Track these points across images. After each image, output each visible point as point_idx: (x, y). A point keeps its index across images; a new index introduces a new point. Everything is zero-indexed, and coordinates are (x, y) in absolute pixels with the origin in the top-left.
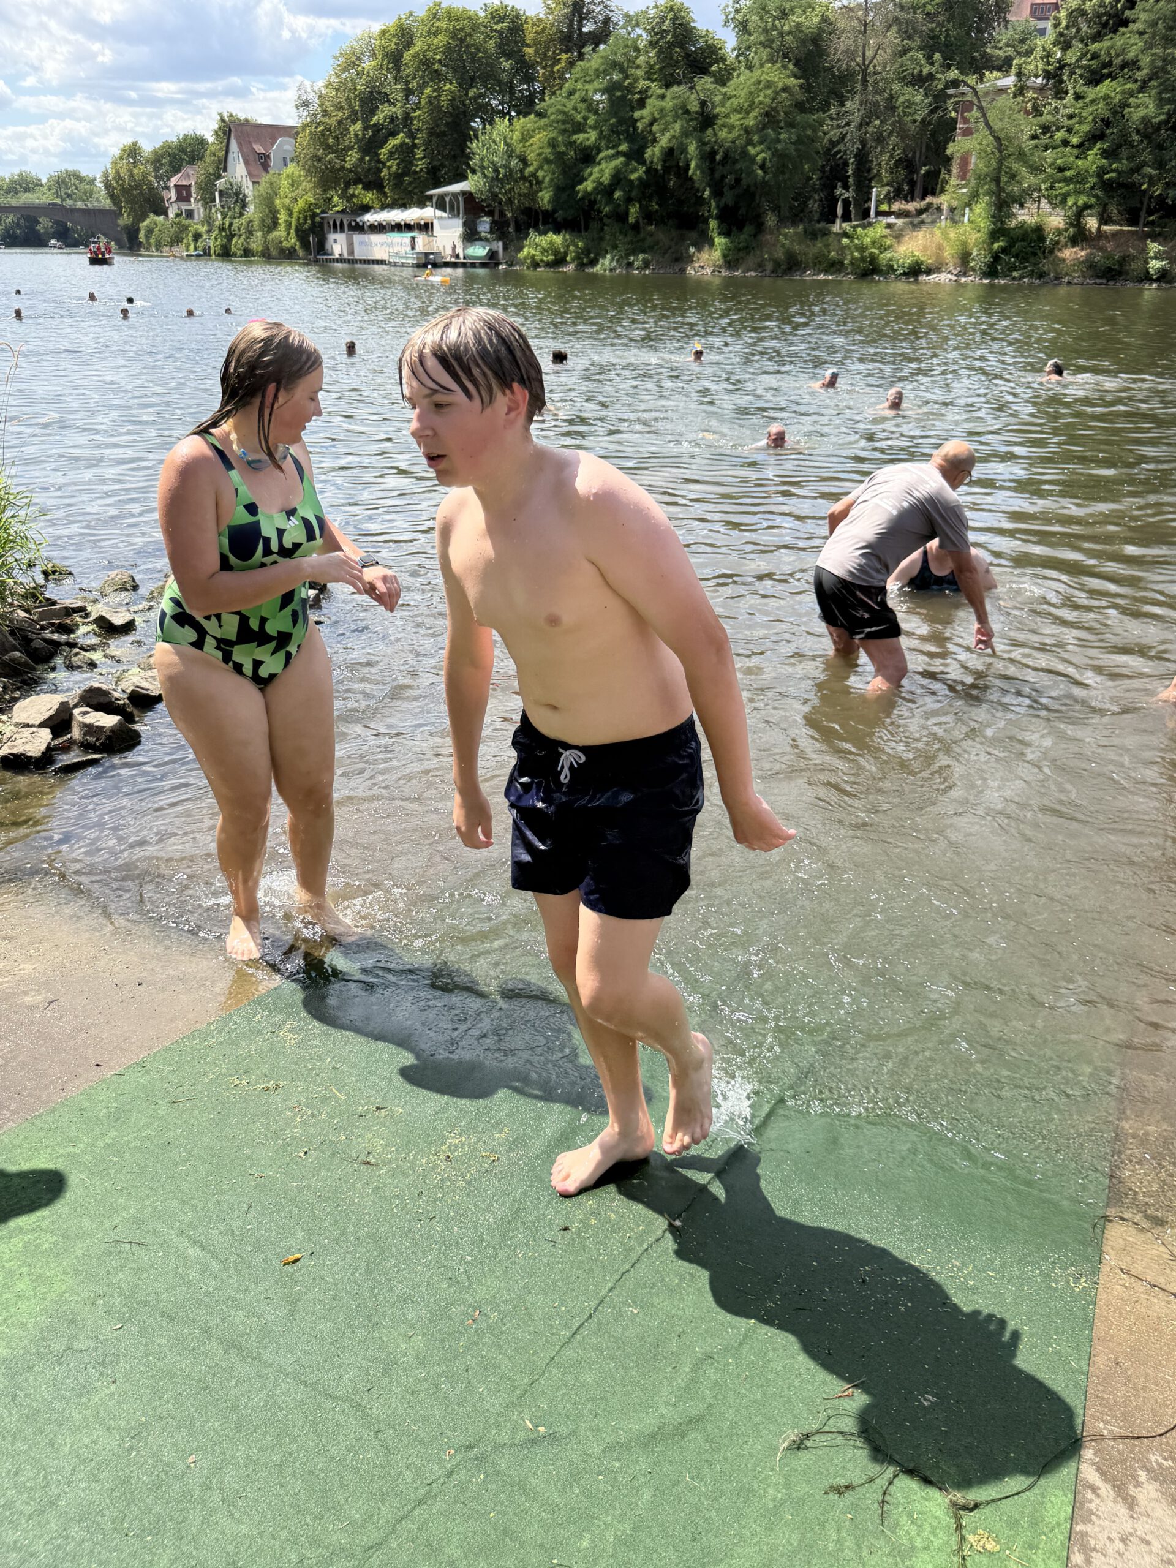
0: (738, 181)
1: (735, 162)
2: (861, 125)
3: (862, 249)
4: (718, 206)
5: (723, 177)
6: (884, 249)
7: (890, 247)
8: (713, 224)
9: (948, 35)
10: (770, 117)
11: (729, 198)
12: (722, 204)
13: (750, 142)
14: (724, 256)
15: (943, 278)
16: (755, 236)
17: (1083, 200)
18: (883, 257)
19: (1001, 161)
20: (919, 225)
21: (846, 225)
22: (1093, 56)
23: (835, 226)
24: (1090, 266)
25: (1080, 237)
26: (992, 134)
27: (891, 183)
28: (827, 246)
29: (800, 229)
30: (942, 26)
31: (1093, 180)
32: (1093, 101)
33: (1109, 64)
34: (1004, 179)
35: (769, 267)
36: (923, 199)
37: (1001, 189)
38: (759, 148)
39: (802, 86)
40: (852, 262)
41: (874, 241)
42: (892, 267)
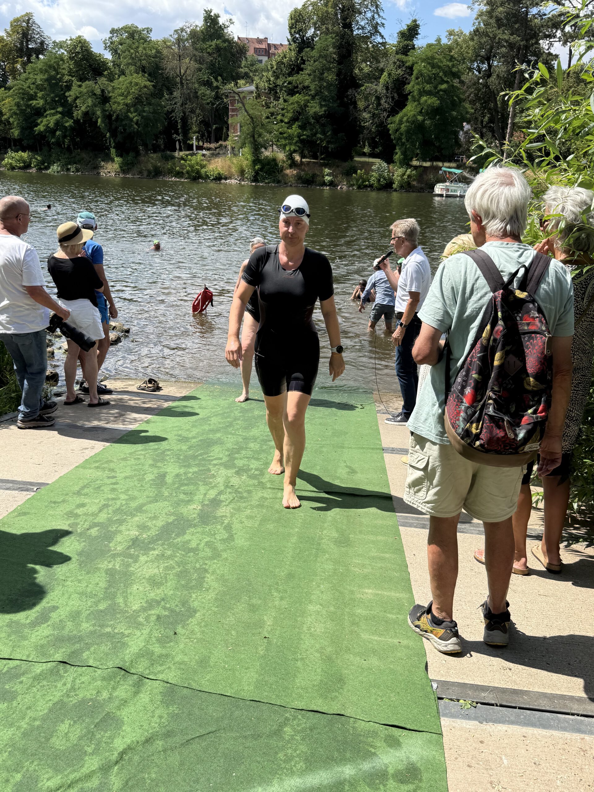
0: (125, 130)
1: (122, 120)
2: (182, 105)
3: (192, 166)
4: (114, 142)
5: (117, 128)
6: (203, 166)
7: (205, 166)
8: (113, 151)
9: (219, 64)
10: (138, 100)
11: (119, 138)
12: (116, 141)
13: (129, 111)
14: (121, 167)
15: (233, 182)
16: (136, 157)
17: (293, 148)
18: (203, 171)
19: (254, 128)
20: (217, 155)
21: (182, 153)
22: (290, 83)
23: (176, 154)
24: (299, 178)
25: (293, 164)
26: (249, 115)
27: (198, 132)
28: (174, 164)
29: (159, 155)
30: (216, 59)
31: (296, 139)
32: (292, 103)
33: (297, 87)
34: (256, 136)
35: (145, 173)
36: (217, 142)
37: (255, 141)
38: (134, 114)
39: (153, 86)
40: (188, 172)
41: (197, 163)
42: (207, 176)
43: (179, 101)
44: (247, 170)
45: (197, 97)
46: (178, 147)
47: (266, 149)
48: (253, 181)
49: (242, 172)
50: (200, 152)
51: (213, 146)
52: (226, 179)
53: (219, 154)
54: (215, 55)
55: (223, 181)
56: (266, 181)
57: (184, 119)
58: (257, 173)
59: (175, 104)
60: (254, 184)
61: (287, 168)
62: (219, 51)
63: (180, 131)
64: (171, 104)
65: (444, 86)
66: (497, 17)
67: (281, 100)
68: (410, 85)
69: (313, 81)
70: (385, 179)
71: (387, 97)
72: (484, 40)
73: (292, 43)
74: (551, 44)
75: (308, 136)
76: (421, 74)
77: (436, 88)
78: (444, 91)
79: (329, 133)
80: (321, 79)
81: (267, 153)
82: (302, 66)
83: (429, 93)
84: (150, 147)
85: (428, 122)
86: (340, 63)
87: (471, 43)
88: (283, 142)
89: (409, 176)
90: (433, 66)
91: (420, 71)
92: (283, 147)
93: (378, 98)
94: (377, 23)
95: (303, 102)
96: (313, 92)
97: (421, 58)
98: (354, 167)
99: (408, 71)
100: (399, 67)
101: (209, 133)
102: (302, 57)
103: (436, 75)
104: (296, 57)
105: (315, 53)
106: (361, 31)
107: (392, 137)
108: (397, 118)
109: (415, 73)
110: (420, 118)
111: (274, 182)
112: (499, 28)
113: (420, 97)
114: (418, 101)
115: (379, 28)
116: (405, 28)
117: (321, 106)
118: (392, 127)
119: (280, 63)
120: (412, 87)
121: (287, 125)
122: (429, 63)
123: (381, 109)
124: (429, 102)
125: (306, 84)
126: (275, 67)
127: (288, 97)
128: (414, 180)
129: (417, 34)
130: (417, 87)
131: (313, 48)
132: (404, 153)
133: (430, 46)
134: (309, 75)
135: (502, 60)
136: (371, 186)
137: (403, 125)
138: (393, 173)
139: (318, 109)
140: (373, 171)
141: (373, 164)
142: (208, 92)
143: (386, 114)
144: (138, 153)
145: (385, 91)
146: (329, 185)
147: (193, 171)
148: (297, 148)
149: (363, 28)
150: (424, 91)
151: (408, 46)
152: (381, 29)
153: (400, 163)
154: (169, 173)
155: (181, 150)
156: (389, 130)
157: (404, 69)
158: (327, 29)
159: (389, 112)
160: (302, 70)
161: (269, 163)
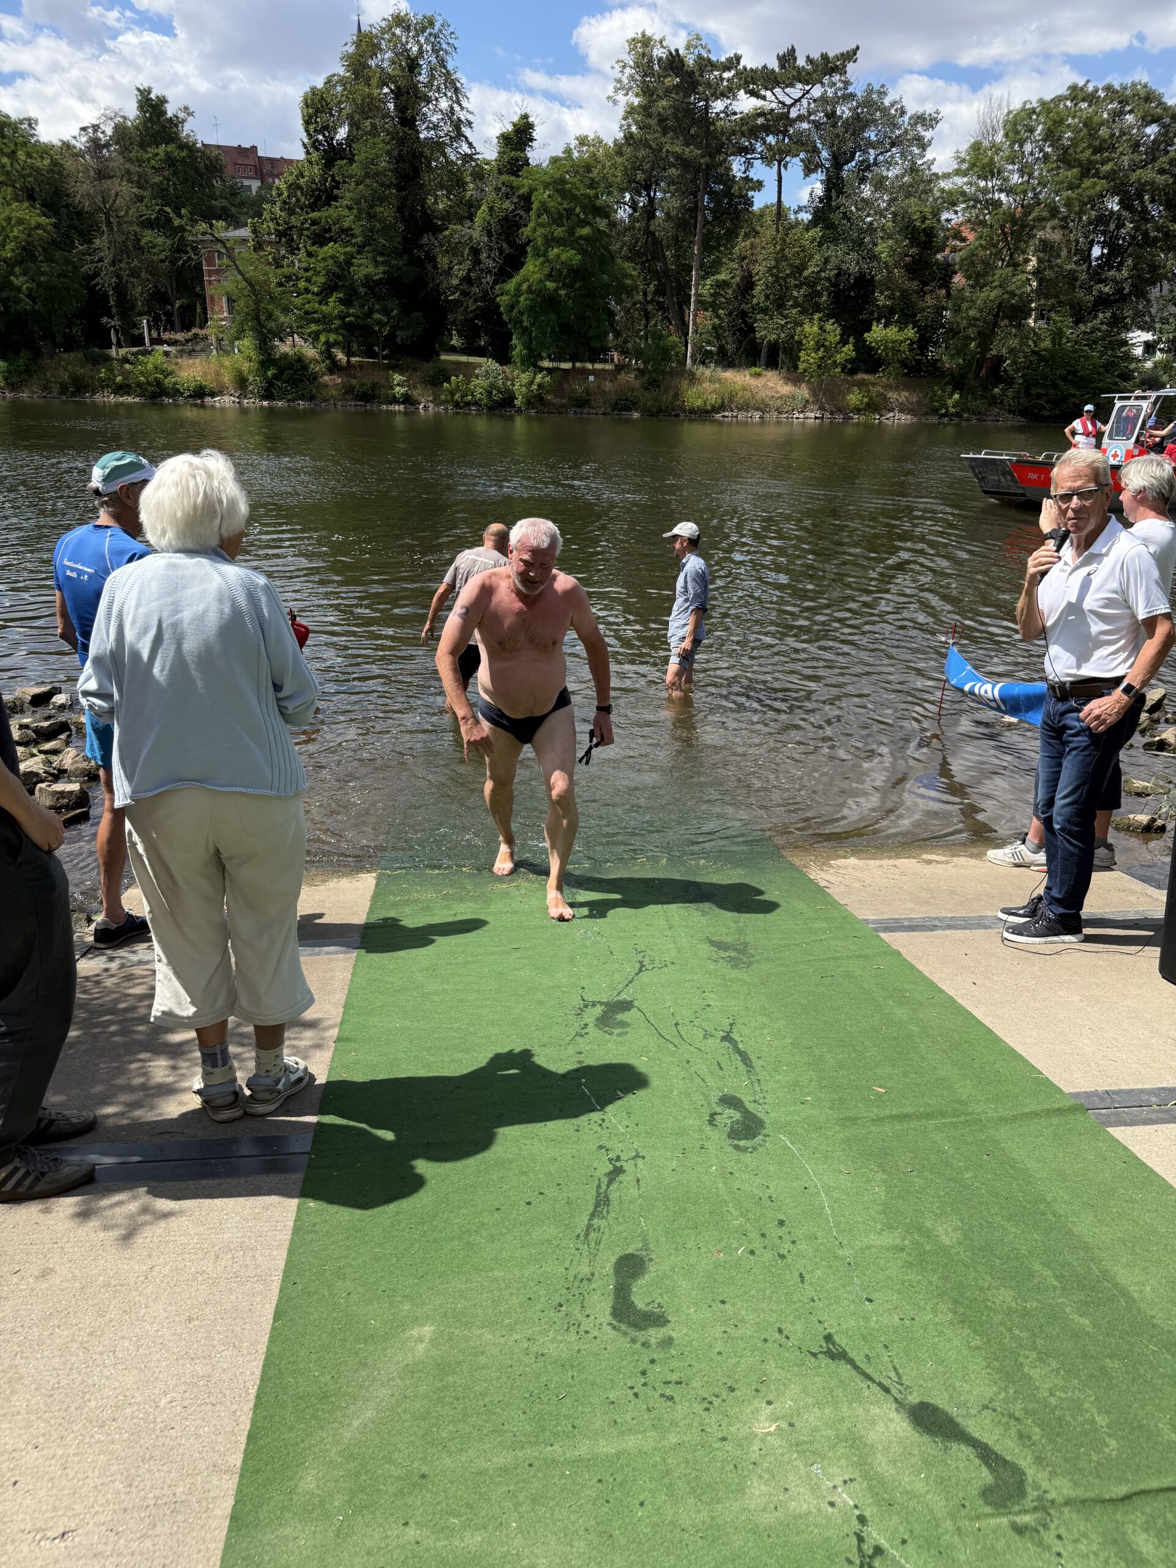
2: (113, 262)
3: (145, 374)
6: (167, 374)
7: (171, 373)
9: (176, 189)
10: (27, 252)
13: (12, 272)
14: (5, 378)
15: (226, 401)
16: (33, 360)
17: (332, 337)
18: (169, 382)
19: (258, 302)
20: (191, 353)
21: (123, 351)
22: (314, 223)
23: (113, 352)
24: (349, 390)
25: (334, 367)
26: (246, 280)
27: (148, 313)
28: (111, 370)
29: (80, 355)
30: (168, 180)
31: (337, 322)
32: (324, 259)
33: (330, 230)
34: (263, 318)
35: (56, 389)
36: (189, 330)
37: (262, 326)
38: (22, 279)
39: (55, 225)
40: (139, 385)
41: (156, 368)
42: (178, 390)
43: (108, 256)
44: (251, 379)
45: (141, 248)
46: (114, 340)
47: (281, 340)
48: (263, 398)
49: (242, 382)
50: (157, 347)
51: (180, 336)
52: (213, 395)
53: (194, 350)
54: (166, 173)
55: (208, 400)
57: (121, 290)
58: (270, 384)
59: (100, 260)
60: (265, 403)
61: (324, 374)
62: (174, 165)
63: (114, 310)
64: (92, 262)
65: (586, 231)
66: (659, 114)
67: (302, 254)
68: (528, 229)
69: (358, 218)
70: (500, 392)
71: (491, 250)
72: (642, 153)
73: (311, 150)
74: (749, 164)
75: (357, 317)
76: (544, 209)
77: (571, 232)
78: (587, 238)
79: (395, 312)
80: (372, 217)
81: (284, 348)
82: (336, 192)
83: (561, 242)
84: (59, 339)
85: (562, 292)
86: (400, 188)
87: (619, 160)
88: (314, 327)
89: (539, 385)
90: (565, 194)
91: (543, 204)
92: (315, 336)
93: (475, 252)
94: (459, 119)
95: (343, 257)
96: (359, 239)
97: (543, 182)
98: (443, 370)
99: (522, 203)
100: (507, 196)
101: (169, 314)
102: (333, 176)
103: (570, 212)
104: (322, 176)
105: (355, 169)
106: (432, 132)
107: (505, 317)
108: (511, 285)
109: (535, 206)
110: (550, 285)
111: (302, 399)
112: (664, 135)
113: (546, 251)
114: (545, 255)
115: (463, 129)
116: (510, 128)
117: (377, 264)
118: (503, 300)
119: (293, 187)
120: (532, 230)
121: (317, 298)
122: (558, 191)
123: (482, 270)
124: (564, 257)
125: (346, 225)
126: (286, 194)
127: (314, 248)
128: (548, 392)
129: (532, 140)
130: (540, 231)
131: (351, 161)
132: (528, 346)
133: (554, 161)
134: (350, 208)
135: (672, 188)
136: (476, 404)
137: (522, 299)
138: (513, 380)
139: (371, 269)
140: (477, 377)
141: (474, 366)
142: (160, 240)
143: (490, 279)
144: (37, 354)
145: (486, 239)
146: (403, 403)
147: (149, 383)
148: (341, 338)
149: (436, 127)
150: (553, 239)
151: (517, 160)
152: (466, 131)
153: (523, 362)
154: (103, 388)
155: (119, 345)
156: (499, 306)
157: (516, 200)
158: (373, 126)
159: (495, 274)
160: (336, 198)
161: (290, 366)
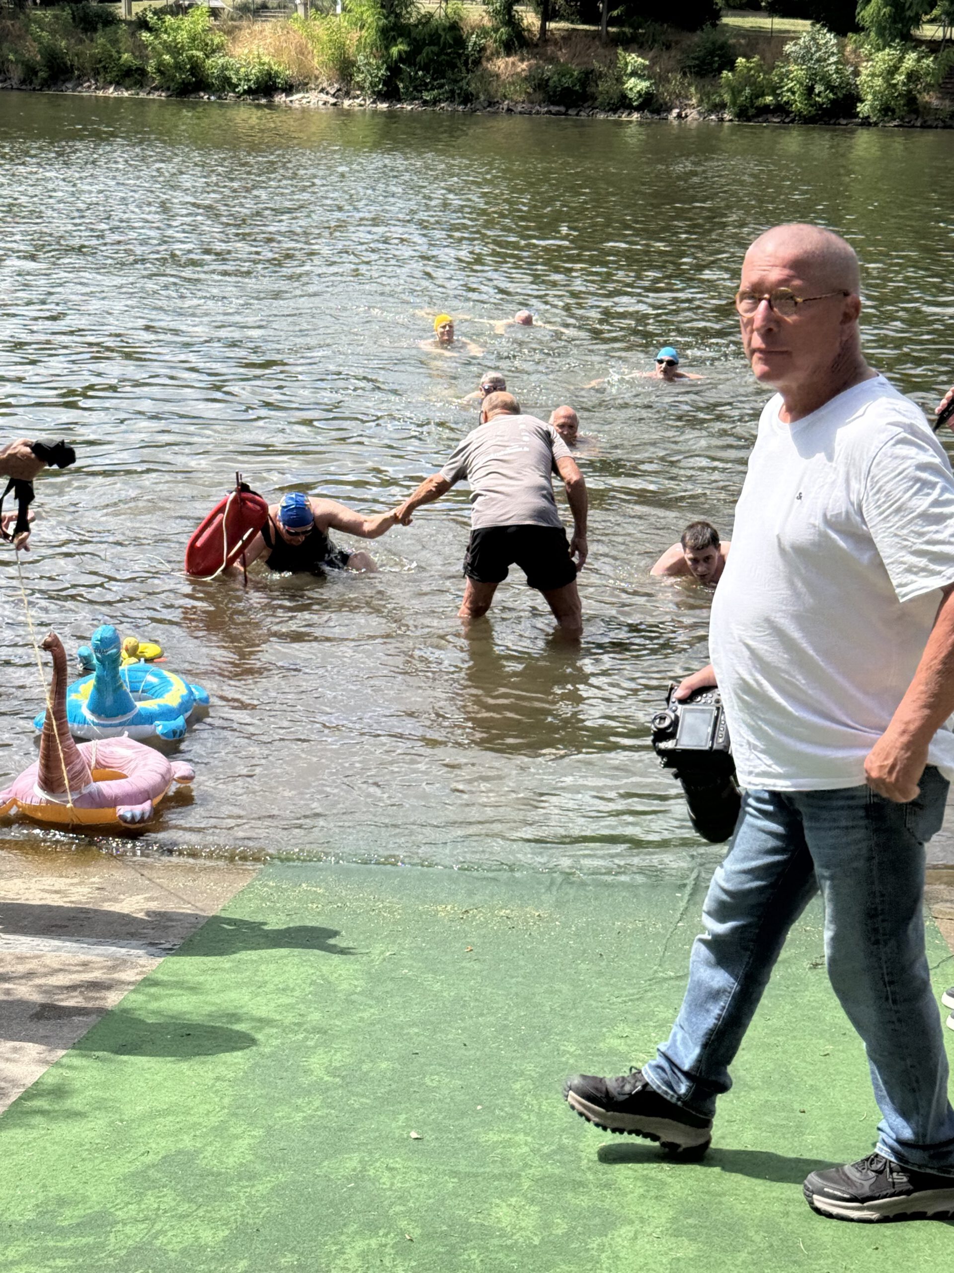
3: (175, 50)
6: (212, 51)
7: (220, 48)
15: (314, 99)
18: (214, 64)
20: (260, 12)
21: (140, 7)
23: (124, 9)
24: (538, 86)
25: (516, 40)
28: (115, 42)
35: (17, 75)
40: (161, 70)
41: (193, 39)
42: (228, 80)
44: (361, 59)
48: (381, 96)
49: (344, 68)
52: (289, 89)
53: (266, 7)
55: (280, 99)
56: (427, 96)
58: (394, 70)
60: (383, 106)
61: (497, 54)
70: (829, 86)
89: (910, 76)
98: (723, 46)
111: (451, 98)
128: (927, 89)
138: (857, 65)
140: (787, 59)
141: (784, 37)
146: (638, 109)
147: (178, 67)
153: (881, 33)
154: (96, 74)
161: (434, 37)
